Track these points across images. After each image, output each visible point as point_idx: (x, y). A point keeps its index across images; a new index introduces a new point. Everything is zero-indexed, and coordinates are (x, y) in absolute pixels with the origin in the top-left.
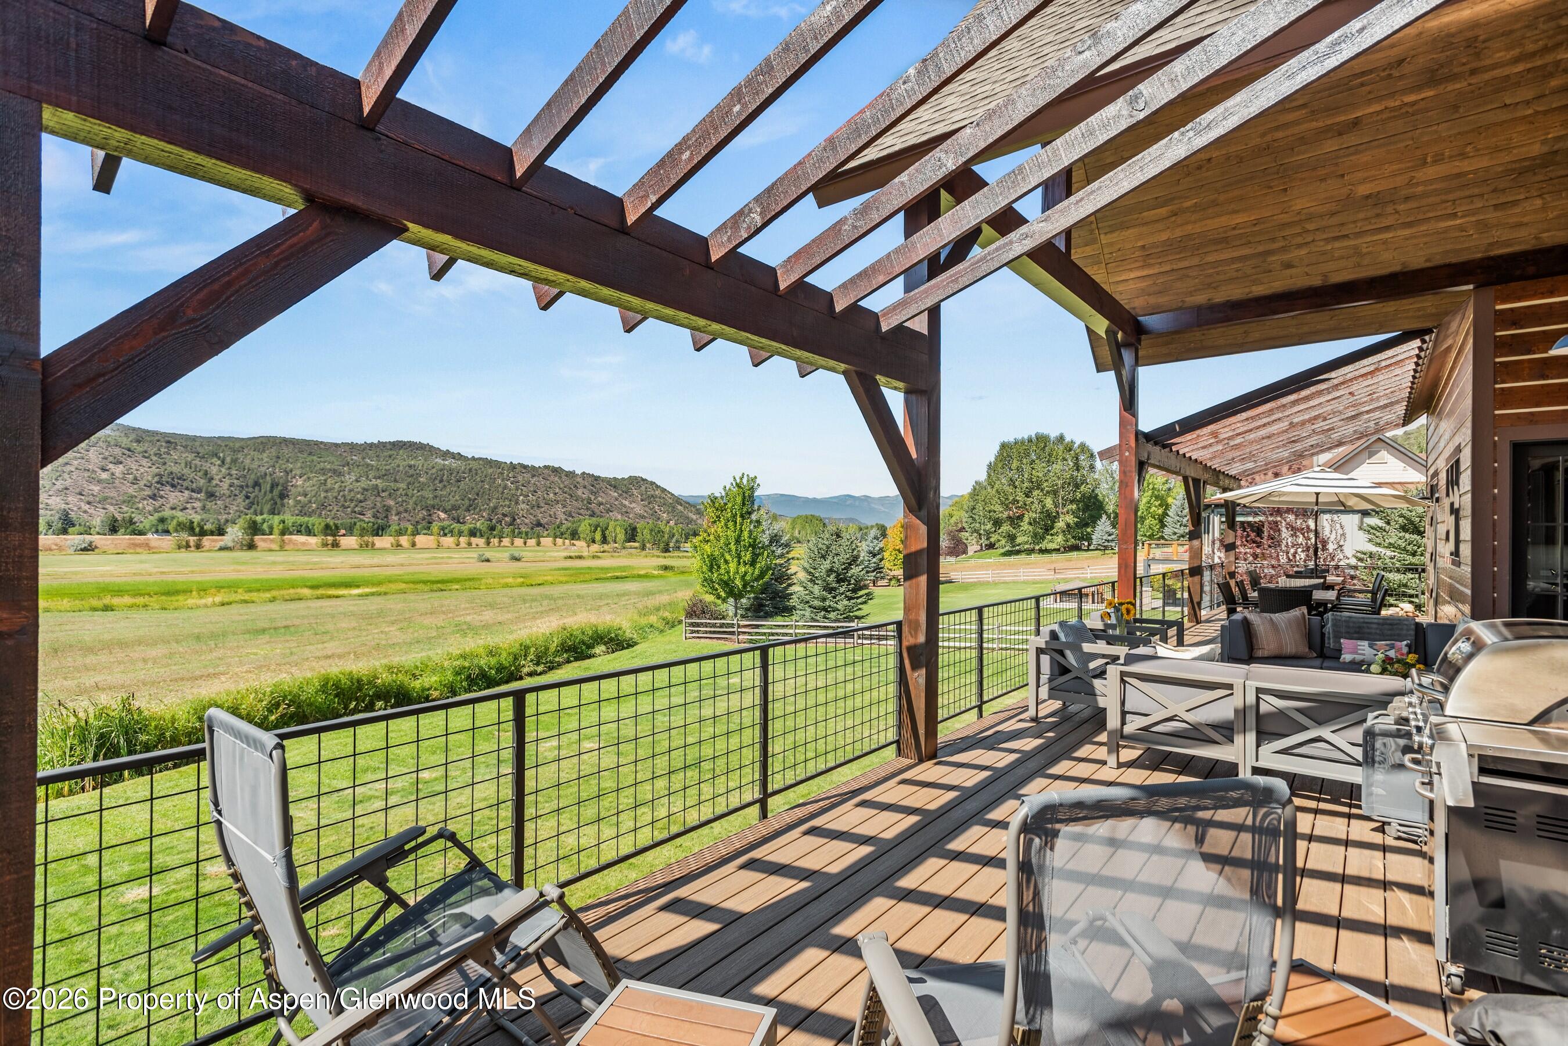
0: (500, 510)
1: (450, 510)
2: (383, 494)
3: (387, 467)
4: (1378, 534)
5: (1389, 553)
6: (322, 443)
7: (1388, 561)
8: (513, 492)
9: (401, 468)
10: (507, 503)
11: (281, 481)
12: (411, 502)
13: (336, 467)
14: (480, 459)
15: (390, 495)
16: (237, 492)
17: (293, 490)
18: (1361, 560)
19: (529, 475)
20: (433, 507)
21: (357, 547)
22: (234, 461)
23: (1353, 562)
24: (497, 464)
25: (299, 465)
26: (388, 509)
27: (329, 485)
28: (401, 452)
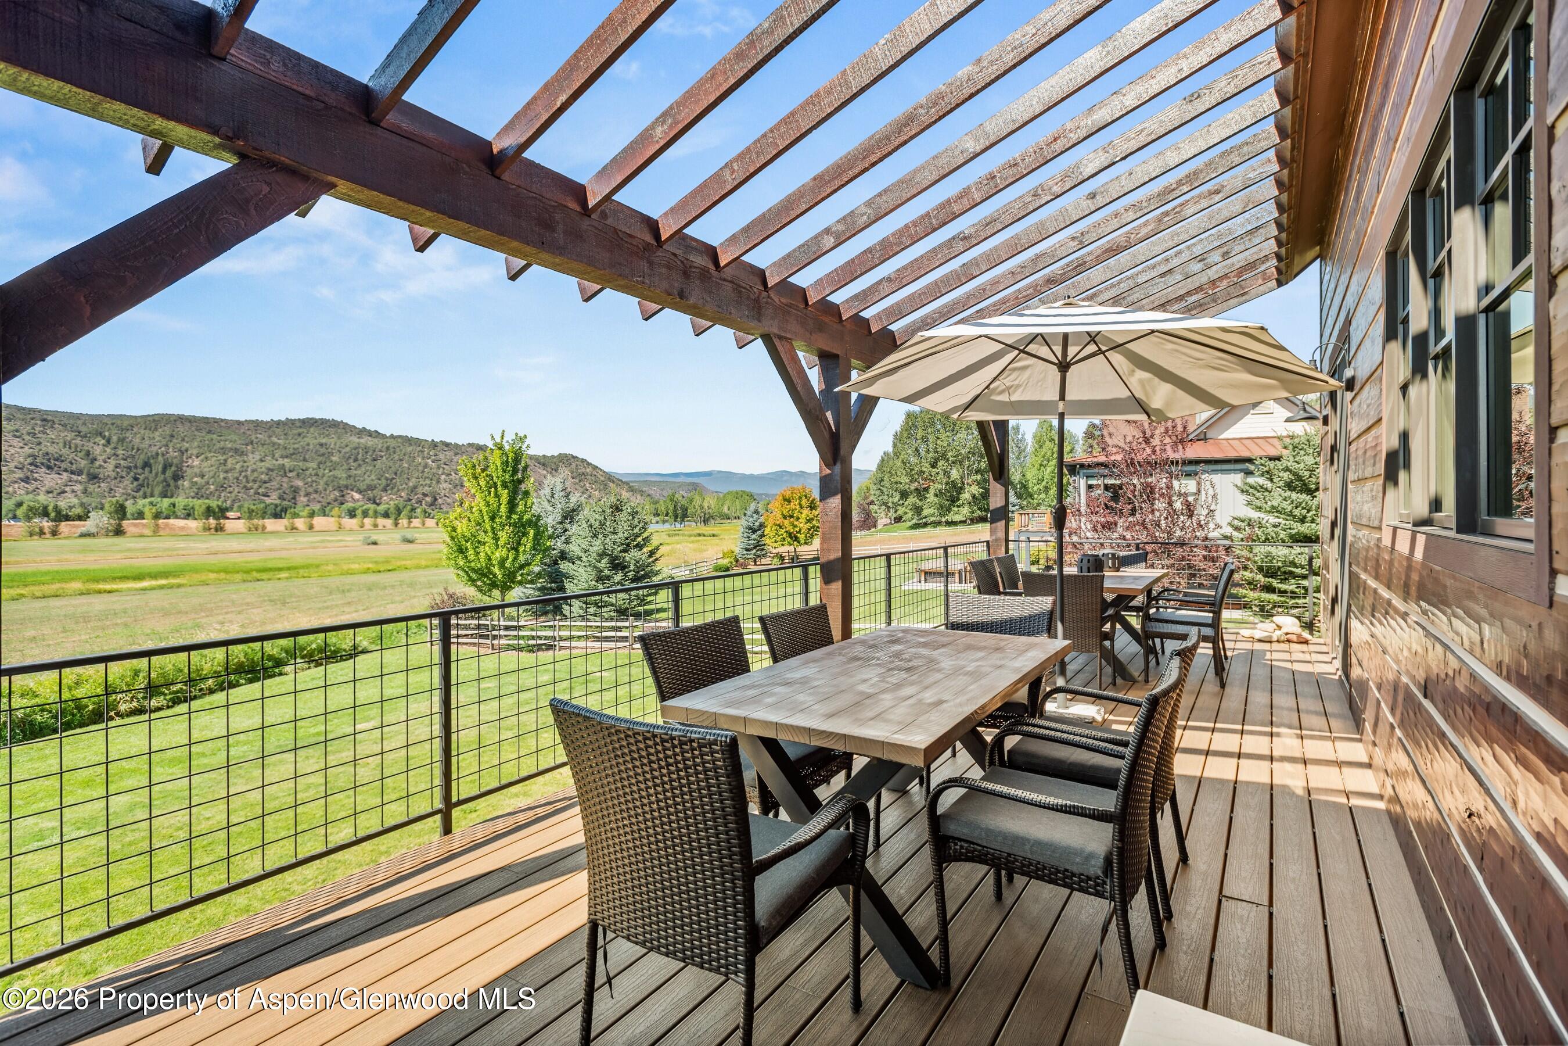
0: (420, 490)
1: (365, 491)
2: (291, 475)
3: (296, 446)
4: (1258, 494)
5: (1272, 520)
6: (222, 420)
7: (1270, 530)
8: (434, 471)
9: (311, 447)
10: (428, 482)
11: (175, 461)
12: (322, 482)
13: (238, 447)
14: (400, 437)
15: (298, 475)
16: (124, 474)
17: (189, 471)
18: (1237, 529)
19: (452, 453)
20: (347, 487)
21: (245, 530)
22: (122, 440)
23: (1228, 530)
24: (418, 442)
25: (196, 444)
26: (296, 490)
27: (229, 465)
28: (312, 429)
